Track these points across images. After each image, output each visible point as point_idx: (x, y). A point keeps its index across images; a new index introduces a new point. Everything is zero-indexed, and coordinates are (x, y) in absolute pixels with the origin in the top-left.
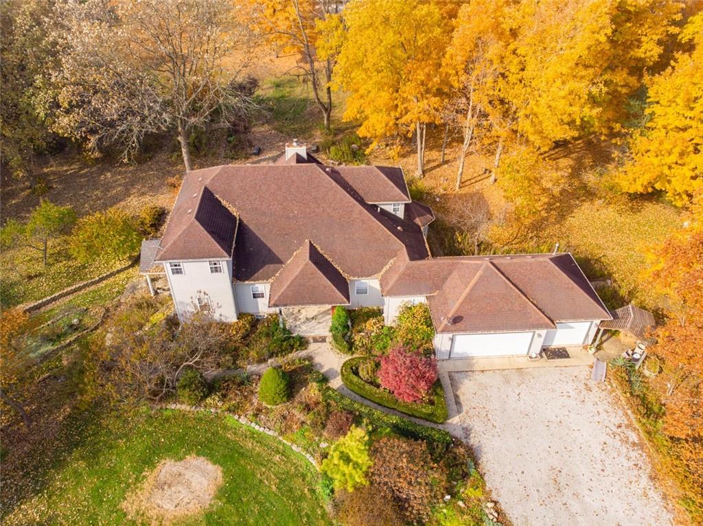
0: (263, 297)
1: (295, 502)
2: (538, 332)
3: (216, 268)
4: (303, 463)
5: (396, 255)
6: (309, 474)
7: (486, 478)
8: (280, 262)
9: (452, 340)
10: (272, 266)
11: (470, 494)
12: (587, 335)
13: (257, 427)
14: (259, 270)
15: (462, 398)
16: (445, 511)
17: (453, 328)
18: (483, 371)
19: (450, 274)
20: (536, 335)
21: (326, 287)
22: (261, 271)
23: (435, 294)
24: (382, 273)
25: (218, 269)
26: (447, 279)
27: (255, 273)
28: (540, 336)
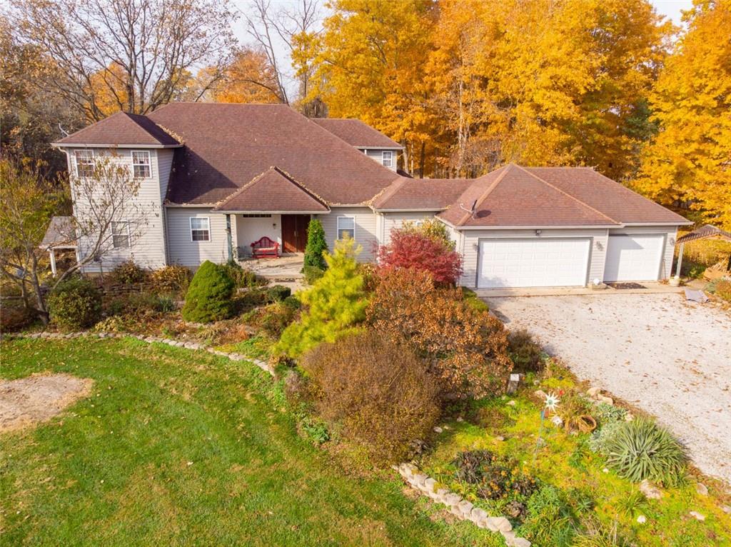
0: (207, 238)
1: (224, 409)
2: (597, 238)
3: (142, 168)
4: (247, 370)
5: (391, 184)
6: (256, 381)
7: (573, 371)
8: (234, 186)
9: (478, 248)
10: (223, 189)
11: (551, 385)
12: (663, 260)
13: (172, 343)
14: (203, 193)
15: (504, 313)
16: (513, 402)
17: (478, 221)
18: (529, 296)
19: (464, 190)
20: (595, 246)
21: (294, 194)
22: (206, 194)
23: (447, 208)
24: (373, 199)
25: (146, 170)
26: (461, 195)
27: (198, 195)
28: (600, 246)
